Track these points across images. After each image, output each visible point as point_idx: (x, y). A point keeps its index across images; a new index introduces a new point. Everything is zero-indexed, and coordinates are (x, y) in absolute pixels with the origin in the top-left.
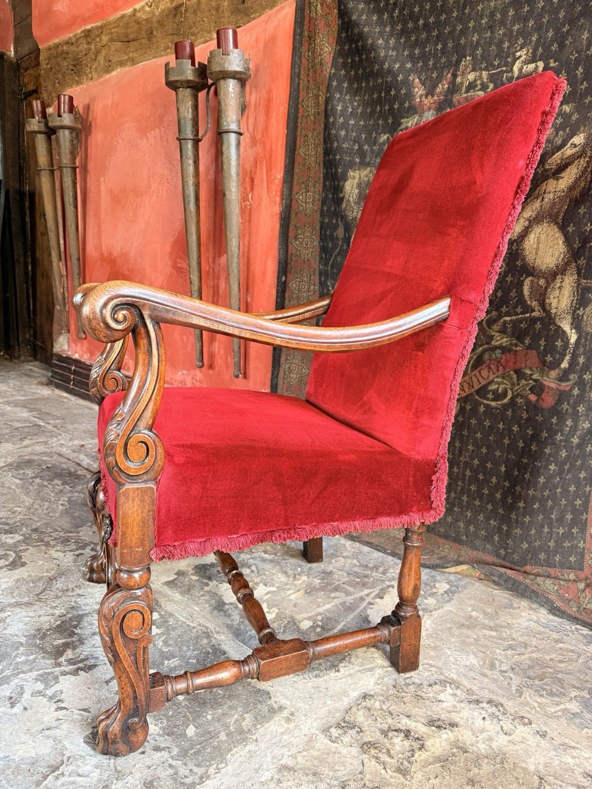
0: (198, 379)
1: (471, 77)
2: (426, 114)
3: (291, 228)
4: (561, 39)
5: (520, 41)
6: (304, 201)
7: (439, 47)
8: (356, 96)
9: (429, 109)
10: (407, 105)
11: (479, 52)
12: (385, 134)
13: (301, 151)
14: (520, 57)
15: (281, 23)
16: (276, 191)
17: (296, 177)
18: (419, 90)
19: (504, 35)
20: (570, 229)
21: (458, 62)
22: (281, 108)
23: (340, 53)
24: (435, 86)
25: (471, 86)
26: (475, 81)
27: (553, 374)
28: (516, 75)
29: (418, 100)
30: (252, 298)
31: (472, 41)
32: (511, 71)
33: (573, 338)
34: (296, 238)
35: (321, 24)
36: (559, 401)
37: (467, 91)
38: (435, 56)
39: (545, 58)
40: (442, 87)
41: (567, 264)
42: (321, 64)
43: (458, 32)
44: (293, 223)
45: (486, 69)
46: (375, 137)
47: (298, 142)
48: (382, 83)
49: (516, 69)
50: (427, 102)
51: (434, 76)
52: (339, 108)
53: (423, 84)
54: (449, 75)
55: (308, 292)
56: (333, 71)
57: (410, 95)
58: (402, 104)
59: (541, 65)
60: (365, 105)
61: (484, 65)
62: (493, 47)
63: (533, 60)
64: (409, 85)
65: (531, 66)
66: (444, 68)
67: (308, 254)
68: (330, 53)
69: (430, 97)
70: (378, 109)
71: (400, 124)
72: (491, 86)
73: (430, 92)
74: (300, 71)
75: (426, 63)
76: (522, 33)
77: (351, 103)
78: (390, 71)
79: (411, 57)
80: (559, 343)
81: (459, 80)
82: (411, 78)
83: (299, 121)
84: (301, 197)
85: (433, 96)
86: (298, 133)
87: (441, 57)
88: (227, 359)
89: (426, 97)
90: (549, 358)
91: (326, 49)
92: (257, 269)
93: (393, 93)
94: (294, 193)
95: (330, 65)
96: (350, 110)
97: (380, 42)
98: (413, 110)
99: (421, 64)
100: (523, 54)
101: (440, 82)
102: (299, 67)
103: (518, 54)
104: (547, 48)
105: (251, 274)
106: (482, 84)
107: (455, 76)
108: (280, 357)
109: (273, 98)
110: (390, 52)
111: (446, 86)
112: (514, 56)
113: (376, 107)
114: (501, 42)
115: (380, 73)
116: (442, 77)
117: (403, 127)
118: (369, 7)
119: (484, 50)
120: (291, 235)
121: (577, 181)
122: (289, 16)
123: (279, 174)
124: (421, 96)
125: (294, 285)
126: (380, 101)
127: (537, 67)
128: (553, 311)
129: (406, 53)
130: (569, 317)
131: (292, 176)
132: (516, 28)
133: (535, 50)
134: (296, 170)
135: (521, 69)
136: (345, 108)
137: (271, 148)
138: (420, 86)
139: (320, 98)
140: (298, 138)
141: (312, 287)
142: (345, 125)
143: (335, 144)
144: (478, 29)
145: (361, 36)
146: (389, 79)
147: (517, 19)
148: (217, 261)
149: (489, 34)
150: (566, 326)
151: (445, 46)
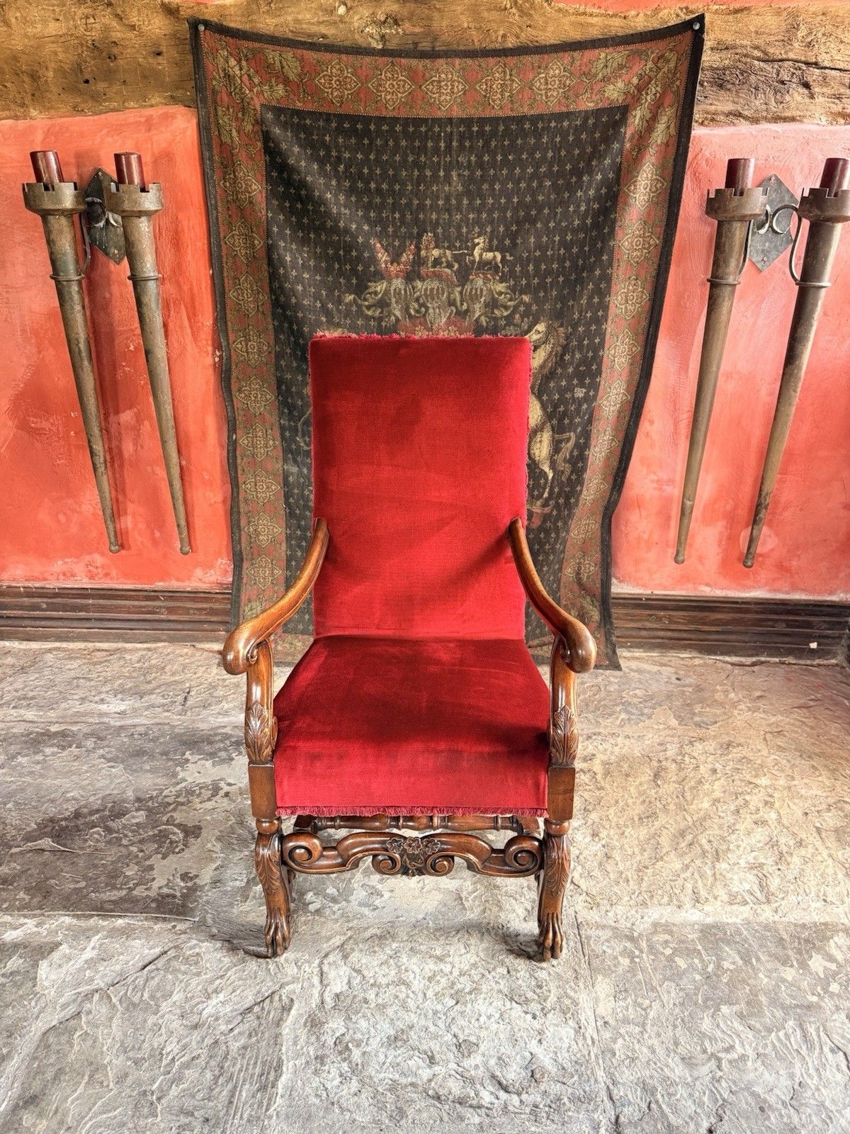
0: (98, 565)
1: (436, 253)
2: (394, 281)
3: (233, 381)
4: (513, 237)
5: (477, 229)
6: (244, 349)
7: (397, 215)
8: (303, 246)
9: (397, 277)
10: (372, 269)
11: (440, 230)
12: (350, 294)
13: (231, 295)
14: (478, 244)
15: (178, 139)
16: (207, 340)
17: (229, 323)
18: (383, 257)
19: (461, 220)
20: (545, 398)
21: (420, 236)
22: (199, 244)
23: (272, 194)
24: (399, 255)
25: (437, 262)
26: (440, 257)
27: (539, 503)
28: (477, 259)
29: (383, 266)
30: (189, 461)
31: (431, 219)
32: (472, 255)
33: (551, 475)
34: (240, 391)
35: (241, 155)
36: (544, 521)
37: (434, 266)
38: (394, 224)
39: (502, 249)
40: (407, 257)
41: (544, 424)
42: (251, 202)
43: (415, 206)
44: (234, 375)
45: (449, 248)
46: (339, 297)
47: (226, 285)
48: (339, 240)
49: (477, 252)
50: (393, 269)
51: (397, 243)
52: (288, 259)
53: (386, 250)
54: (413, 247)
55: (266, 447)
56: (270, 215)
57: (373, 260)
58: (367, 267)
59: (499, 257)
60: (318, 258)
61: (446, 245)
62: (452, 229)
63: (490, 249)
64: (372, 250)
65: (490, 255)
66: (405, 238)
67: (259, 408)
68: (261, 192)
69: (395, 264)
70: (337, 266)
71: (367, 287)
72: (456, 266)
73: (395, 259)
74: (216, 202)
75: (384, 229)
76: (477, 222)
77: (301, 255)
78: (347, 231)
79: (367, 218)
80: (542, 481)
81: (423, 253)
82: (372, 241)
83: (224, 260)
84: (239, 346)
85: (399, 264)
86: (225, 275)
87: (400, 227)
88: (153, 533)
89: (392, 264)
90: (536, 493)
91: (254, 187)
92: (192, 428)
93: (354, 253)
94: (231, 342)
95: (264, 205)
96: (301, 262)
97: (329, 196)
98: (379, 276)
99: (378, 229)
100: (480, 240)
101: (404, 251)
102: (215, 198)
103: (476, 241)
104: (501, 241)
105: (182, 435)
106: (447, 262)
107: (418, 249)
108: (239, 520)
109: (183, 230)
110: (343, 209)
111: (411, 257)
112: (473, 242)
113: (333, 263)
114: (459, 227)
115: (335, 230)
116: (405, 246)
117: (370, 290)
118: (306, 153)
119: (444, 231)
120: (234, 388)
121: (545, 361)
122: (188, 133)
123: (207, 320)
124: (386, 262)
125: (246, 442)
126: (336, 258)
127: (495, 257)
128: (537, 459)
129: (360, 213)
130: (548, 462)
131: (226, 323)
132: (471, 216)
133: (491, 241)
134: (229, 316)
135: (481, 255)
136: (294, 259)
137: (191, 289)
138: (383, 251)
139: (256, 242)
140: (226, 280)
141: (271, 442)
142: (299, 279)
143: (293, 300)
144: (434, 207)
145: (303, 184)
146: (348, 239)
147: (471, 208)
148: (112, 418)
149: (447, 216)
150: (546, 468)
151: (403, 216)
